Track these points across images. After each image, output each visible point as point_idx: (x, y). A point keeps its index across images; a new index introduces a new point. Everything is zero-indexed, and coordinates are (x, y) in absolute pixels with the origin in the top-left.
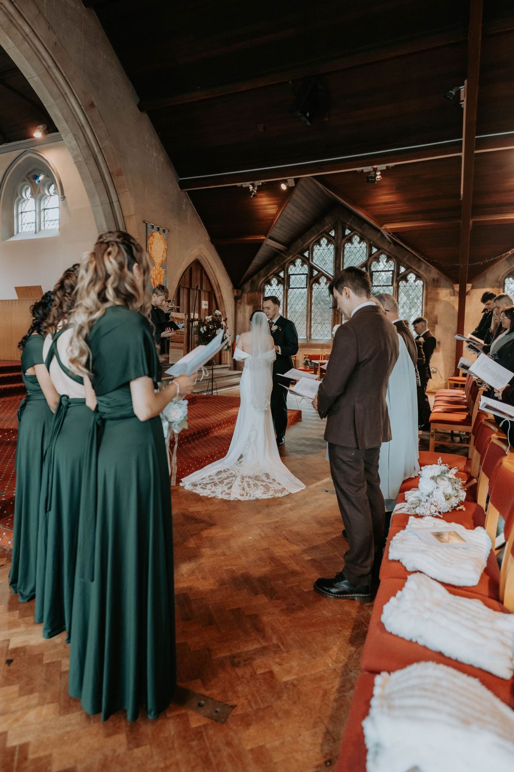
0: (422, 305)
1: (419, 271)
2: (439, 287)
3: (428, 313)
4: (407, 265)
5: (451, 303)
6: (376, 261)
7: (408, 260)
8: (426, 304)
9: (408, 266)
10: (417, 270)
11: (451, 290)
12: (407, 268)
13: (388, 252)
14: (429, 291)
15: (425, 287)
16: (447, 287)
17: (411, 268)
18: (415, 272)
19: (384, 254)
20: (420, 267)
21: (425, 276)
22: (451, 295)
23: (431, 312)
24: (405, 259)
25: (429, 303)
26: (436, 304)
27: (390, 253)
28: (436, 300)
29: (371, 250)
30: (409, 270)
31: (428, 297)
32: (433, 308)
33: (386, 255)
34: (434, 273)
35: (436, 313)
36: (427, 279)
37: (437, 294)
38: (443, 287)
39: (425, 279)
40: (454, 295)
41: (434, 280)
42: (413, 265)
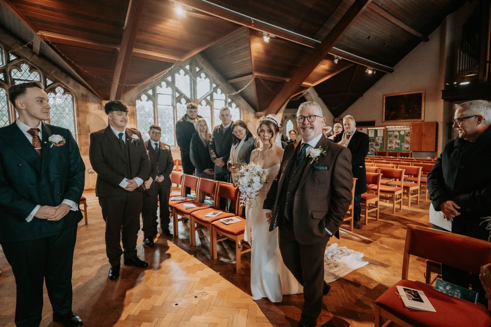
0: (74, 116)
1: (68, 85)
2: (89, 102)
3: (81, 123)
4: (54, 78)
5: (100, 116)
6: (17, 69)
7: (56, 73)
8: (78, 115)
9: (56, 79)
10: (66, 84)
11: (99, 105)
12: (55, 81)
13: (30, 62)
14: (79, 104)
15: (74, 99)
16: (94, 102)
17: (59, 82)
18: (63, 86)
19: (26, 63)
20: (68, 83)
21: (73, 90)
22: (99, 109)
23: (83, 122)
24: (52, 72)
25: (81, 115)
26: (87, 116)
27: (33, 64)
28: (87, 112)
29: (8, 57)
30: (58, 84)
31: (79, 109)
32: (85, 119)
33: (29, 65)
34: (82, 90)
35: (88, 123)
36: (76, 93)
37: (87, 107)
38: (91, 102)
39: (75, 93)
40: (101, 109)
41: (83, 95)
42: (62, 80)
